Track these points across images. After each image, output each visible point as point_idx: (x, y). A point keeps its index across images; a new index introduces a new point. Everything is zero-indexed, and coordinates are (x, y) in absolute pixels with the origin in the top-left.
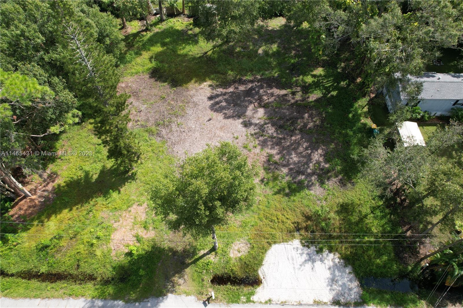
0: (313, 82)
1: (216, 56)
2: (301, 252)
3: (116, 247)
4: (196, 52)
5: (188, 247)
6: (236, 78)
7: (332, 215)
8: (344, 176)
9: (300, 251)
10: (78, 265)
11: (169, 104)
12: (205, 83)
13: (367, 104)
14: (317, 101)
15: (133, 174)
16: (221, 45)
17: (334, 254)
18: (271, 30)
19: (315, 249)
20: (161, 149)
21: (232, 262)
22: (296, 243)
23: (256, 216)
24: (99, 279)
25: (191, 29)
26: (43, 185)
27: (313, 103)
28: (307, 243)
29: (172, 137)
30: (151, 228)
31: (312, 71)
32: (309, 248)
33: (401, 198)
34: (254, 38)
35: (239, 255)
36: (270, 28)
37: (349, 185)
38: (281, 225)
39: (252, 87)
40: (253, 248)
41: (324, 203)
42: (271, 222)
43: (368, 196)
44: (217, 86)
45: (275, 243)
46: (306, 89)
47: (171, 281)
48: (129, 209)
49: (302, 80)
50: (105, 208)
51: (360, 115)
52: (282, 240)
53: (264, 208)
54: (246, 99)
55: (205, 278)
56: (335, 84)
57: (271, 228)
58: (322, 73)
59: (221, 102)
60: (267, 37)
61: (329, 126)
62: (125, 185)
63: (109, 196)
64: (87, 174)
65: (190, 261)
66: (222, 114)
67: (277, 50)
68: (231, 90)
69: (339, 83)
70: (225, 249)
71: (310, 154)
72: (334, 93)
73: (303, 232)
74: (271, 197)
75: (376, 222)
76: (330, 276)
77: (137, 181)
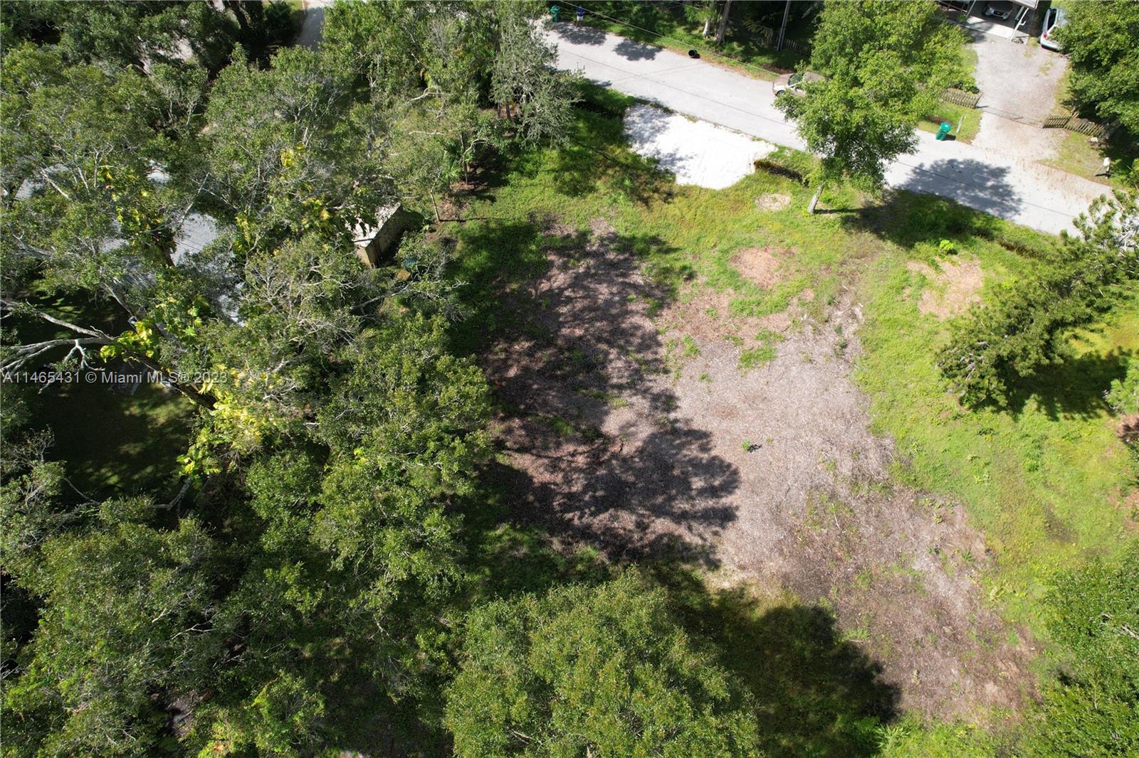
3: (974, 268)
17: (635, 152)
22: (681, 181)
24: (997, 241)
47: (886, 202)
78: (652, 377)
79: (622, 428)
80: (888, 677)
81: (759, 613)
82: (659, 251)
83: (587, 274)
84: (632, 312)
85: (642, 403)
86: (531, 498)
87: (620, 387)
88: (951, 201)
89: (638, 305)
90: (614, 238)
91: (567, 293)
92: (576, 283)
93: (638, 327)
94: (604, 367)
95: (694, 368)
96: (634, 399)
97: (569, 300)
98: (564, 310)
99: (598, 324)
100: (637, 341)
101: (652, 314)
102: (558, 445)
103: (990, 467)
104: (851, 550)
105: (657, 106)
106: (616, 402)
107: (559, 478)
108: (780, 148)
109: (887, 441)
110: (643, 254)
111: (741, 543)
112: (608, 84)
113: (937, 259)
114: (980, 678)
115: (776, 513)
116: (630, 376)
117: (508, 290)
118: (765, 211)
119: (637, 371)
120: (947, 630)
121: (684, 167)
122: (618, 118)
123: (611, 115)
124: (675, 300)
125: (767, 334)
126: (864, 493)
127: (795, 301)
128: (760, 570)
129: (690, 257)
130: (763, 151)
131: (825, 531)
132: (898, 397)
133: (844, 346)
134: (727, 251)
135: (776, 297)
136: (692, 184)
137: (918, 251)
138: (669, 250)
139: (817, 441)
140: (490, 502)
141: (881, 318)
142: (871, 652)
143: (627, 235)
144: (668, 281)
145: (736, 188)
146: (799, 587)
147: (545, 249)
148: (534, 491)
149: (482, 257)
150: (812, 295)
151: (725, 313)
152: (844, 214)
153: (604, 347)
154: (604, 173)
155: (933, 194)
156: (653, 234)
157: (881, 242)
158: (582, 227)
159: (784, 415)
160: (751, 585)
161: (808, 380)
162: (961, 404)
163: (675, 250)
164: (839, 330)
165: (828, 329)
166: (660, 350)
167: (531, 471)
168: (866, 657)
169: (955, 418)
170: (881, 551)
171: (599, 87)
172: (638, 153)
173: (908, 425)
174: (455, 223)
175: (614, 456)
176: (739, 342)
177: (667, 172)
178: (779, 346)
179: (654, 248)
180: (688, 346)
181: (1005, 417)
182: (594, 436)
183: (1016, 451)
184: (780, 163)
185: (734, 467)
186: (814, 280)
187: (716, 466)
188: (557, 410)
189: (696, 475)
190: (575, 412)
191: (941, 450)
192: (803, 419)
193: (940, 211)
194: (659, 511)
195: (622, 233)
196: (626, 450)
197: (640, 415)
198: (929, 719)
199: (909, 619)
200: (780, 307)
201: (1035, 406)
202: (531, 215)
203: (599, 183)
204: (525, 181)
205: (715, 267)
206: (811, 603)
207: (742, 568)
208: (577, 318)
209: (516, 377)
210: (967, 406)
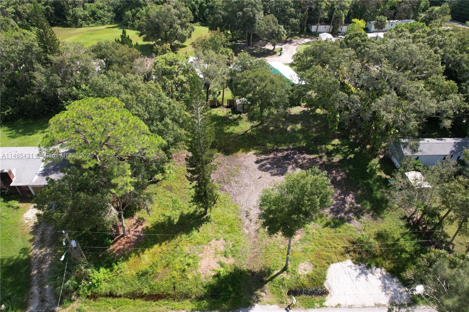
0: (334, 149)
1: (255, 133)
2: (355, 268)
3: (204, 272)
4: (238, 131)
5: (263, 269)
6: (273, 148)
7: (372, 240)
8: (373, 213)
9: (353, 268)
10: (174, 288)
11: (225, 168)
12: (250, 153)
13: (378, 163)
14: (340, 161)
15: (207, 217)
16: (257, 126)
17: (381, 268)
18: (294, 115)
19: (365, 266)
20: (226, 199)
21: (302, 277)
22: (349, 262)
23: (313, 244)
24: (193, 297)
25: (231, 116)
26: (134, 227)
27: (337, 163)
28: (358, 261)
29: (233, 191)
30: (230, 256)
31: (331, 142)
32: (360, 265)
33: (422, 227)
34: (282, 120)
35: (306, 273)
36: (292, 114)
37: (379, 219)
38: (334, 249)
39: (287, 154)
40: (316, 267)
41: (364, 233)
42: (326, 247)
43: (396, 226)
44: (260, 154)
45: (332, 262)
46: (329, 154)
47: (255, 295)
48: (209, 243)
49: (325, 148)
50: (189, 243)
51: (375, 170)
52: (337, 261)
53: (318, 238)
54: (285, 162)
55: (283, 291)
56: (351, 150)
57: (327, 252)
58: (339, 143)
59: (266, 164)
60: (291, 119)
61: (354, 178)
62: (202, 226)
63: (191, 234)
64: (169, 218)
65: (267, 279)
66: (268, 172)
67: (302, 128)
68: (272, 156)
69: (353, 150)
70: (294, 269)
71: (344, 198)
72: (352, 156)
73: (352, 253)
74: (321, 230)
75: (408, 244)
76: (383, 285)
77: (212, 222)
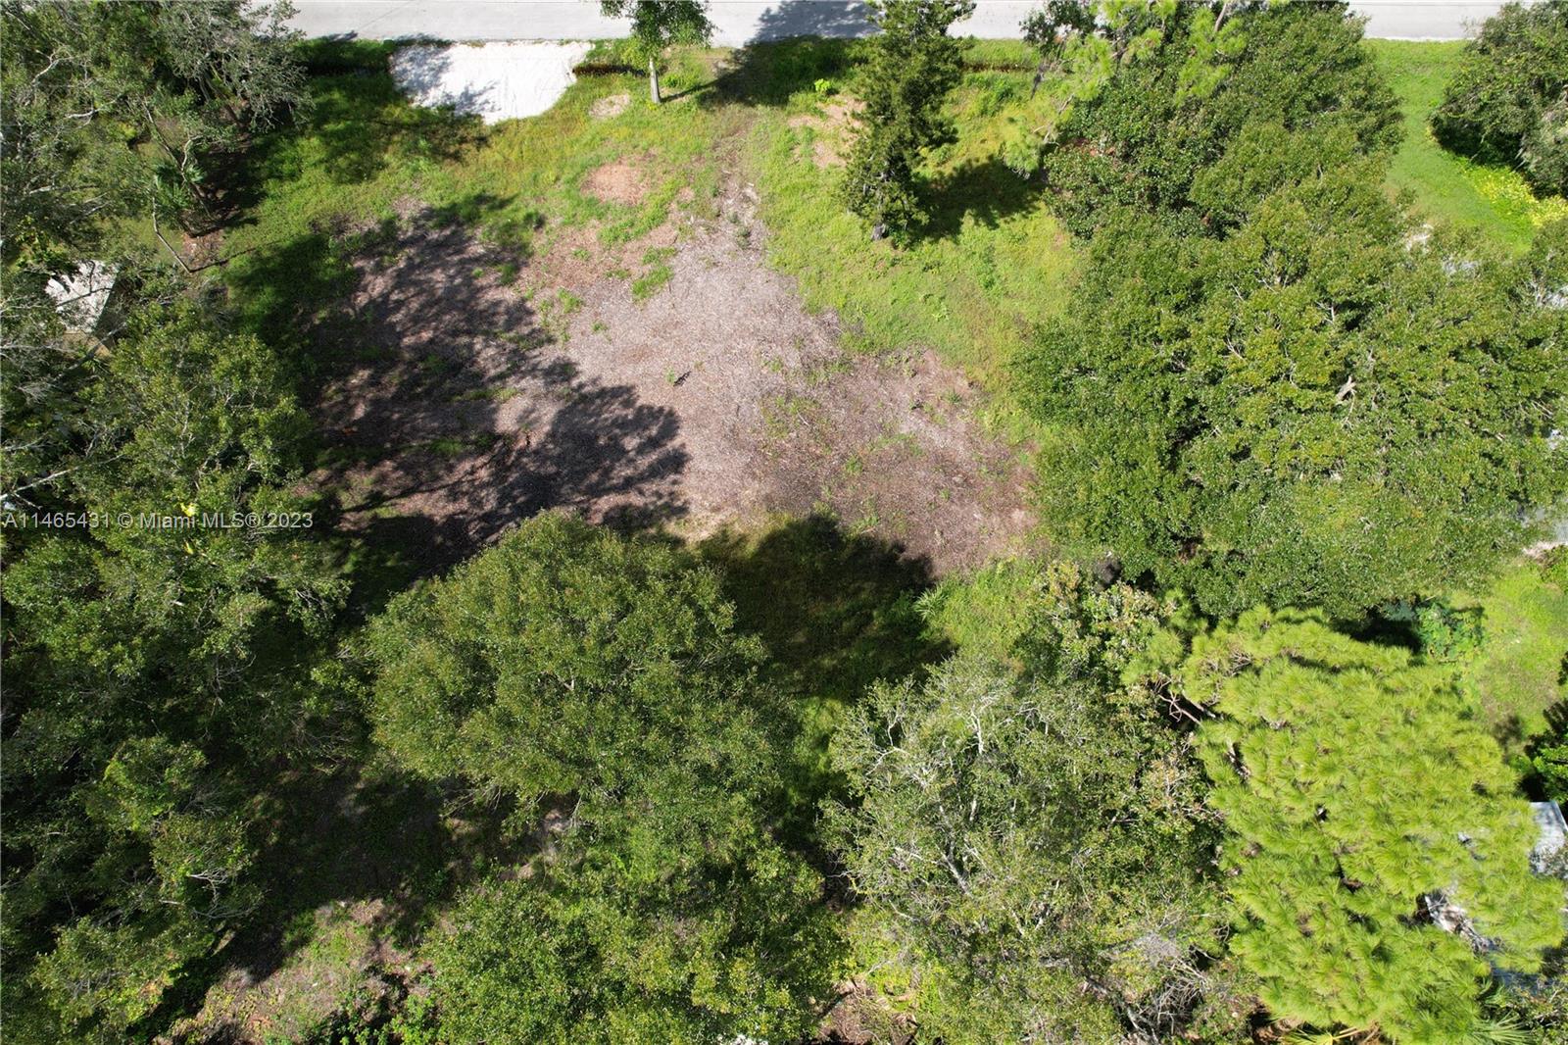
22: (490, 119)
78: (536, 352)
79: (520, 420)
80: (912, 552)
81: (751, 548)
82: (492, 208)
83: (411, 267)
84: (482, 288)
85: (533, 384)
86: (439, 539)
87: (502, 377)
88: (815, 38)
89: (487, 278)
90: (430, 213)
91: (394, 297)
92: (402, 280)
93: (497, 303)
94: (474, 362)
95: (584, 320)
96: (523, 383)
97: (400, 304)
98: (399, 316)
99: (448, 317)
100: (501, 320)
101: (508, 281)
102: (450, 469)
103: (947, 301)
104: (829, 443)
105: (426, 42)
106: (505, 393)
107: (465, 504)
108: (596, 43)
109: (829, 316)
110: (473, 219)
111: (704, 485)
112: (353, 35)
113: (819, 105)
114: (1005, 510)
115: (733, 437)
116: (508, 359)
117: (317, 322)
118: (604, 120)
119: (515, 352)
120: (957, 479)
121: (487, 102)
122: (381, 73)
123: (373, 70)
124: (531, 255)
125: (654, 253)
126: (822, 379)
127: (674, 206)
128: (736, 504)
129: (532, 202)
130: (579, 54)
131: (794, 435)
132: (826, 265)
133: (747, 235)
134: (574, 180)
135: (650, 210)
136: (503, 119)
137: (794, 104)
138: (503, 204)
139: (751, 345)
140: (389, 564)
141: (778, 190)
142: (887, 536)
143: (445, 204)
144: (514, 239)
145: (560, 106)
146: (786, 504)
147: (347, 257)
148: (440, 530)
149: (267, 296)
150: (692, 193)
151: (596, 249)
152: (698, 93)
153: (464, 340)
154: (389, 142)
155: (791, 37)
156: (477, 191)
157: (750, 110)
158: (385, 214)
159: (704, 332)
160: (732, 524)
161: (718, 288)
162: (896, 247)
163: (510, 201)
164: (735, 220)
165: (723, 222)
166: (534, 318)
167: (427, 511)
168: (883, 543)
169: (893, 265)
170: (862, 431)
171: (342, 42)
172: (424, 105)
173: (845, 290)
174: (214, 268)
175: (522, 453)
176: (625, 275)
177: (469, 115)
178: (674, 262)
179: (483, 208)
180: (566, 301)
181: (945, 244)
182: (490, 441)
183: (968, 272)
184: (605, 61)
185: (667, 409)
186: (688, 177)
187: (647, 416)
188: (433, 431)
189: (626, 435)
190: (456, 424)
191: (890, 302)
192: (728, 328)
193: (806, 54)
194: (597, 491)
195: (438, 204)
196: (534, 441)
197: (536, 397)
198: (967, 572)
199: (915, 485)
200: (658, 220)
201: (973, 221)
202: (314, 224)
203: (386, 157)
204: (287, 187)
205: (567, 203)
206: (803, 515)
207: (717, 510)
208: (418, 320)
209: (367, 415)
210: (901, 246)
